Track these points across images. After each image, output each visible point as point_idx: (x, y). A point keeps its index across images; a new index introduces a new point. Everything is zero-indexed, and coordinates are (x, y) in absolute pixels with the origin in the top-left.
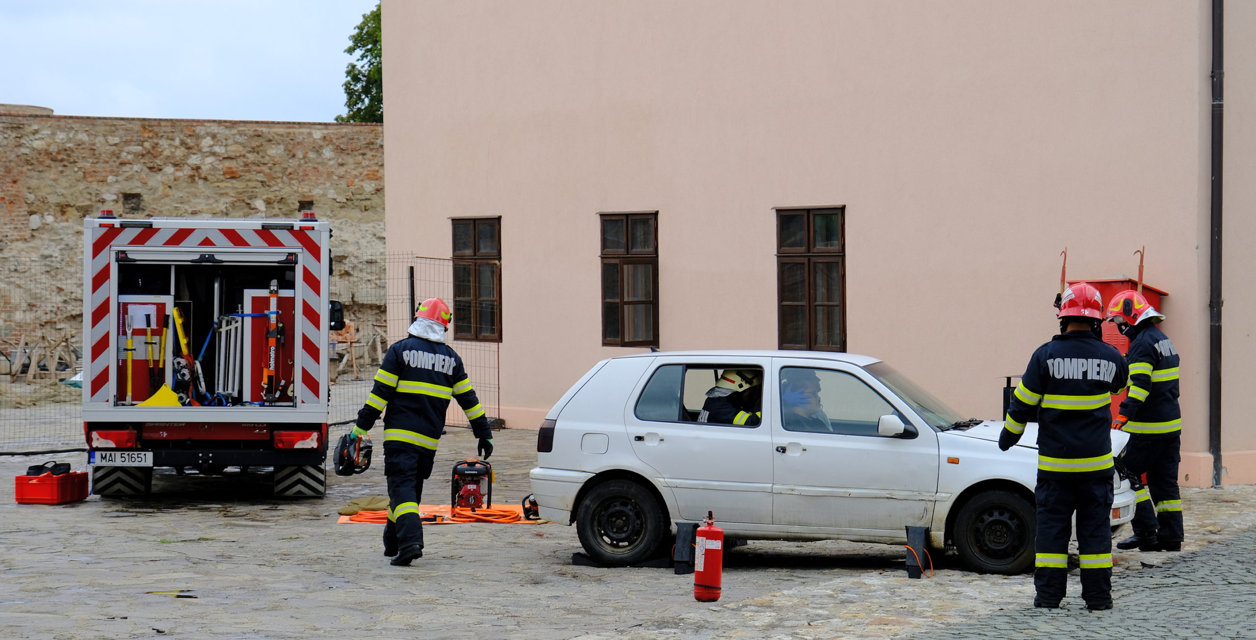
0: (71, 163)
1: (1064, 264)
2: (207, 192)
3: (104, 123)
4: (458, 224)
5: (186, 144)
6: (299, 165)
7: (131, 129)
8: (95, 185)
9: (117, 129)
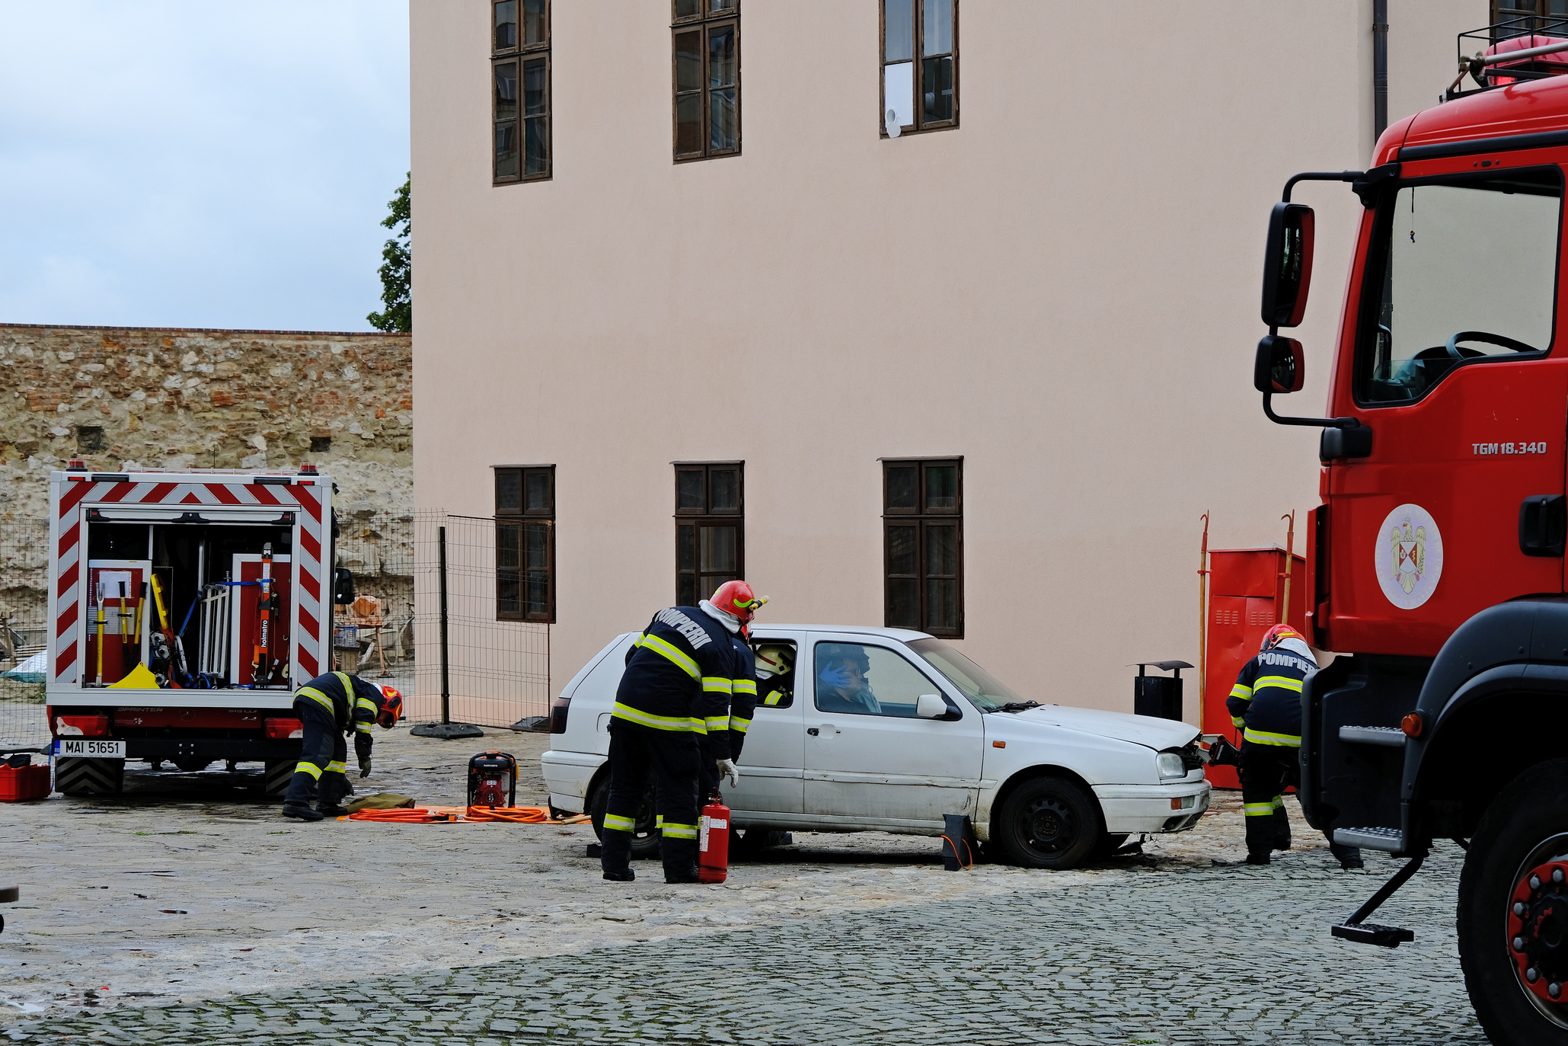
0: (10, 386)
1: (1206, 530)
2: (189, 425)
3: (54, 333)
4: (503, 474)
5: (163, 361)
6: (312, 390)
7: (90, 342)
8: (41, 416)
9: (72, 342)
